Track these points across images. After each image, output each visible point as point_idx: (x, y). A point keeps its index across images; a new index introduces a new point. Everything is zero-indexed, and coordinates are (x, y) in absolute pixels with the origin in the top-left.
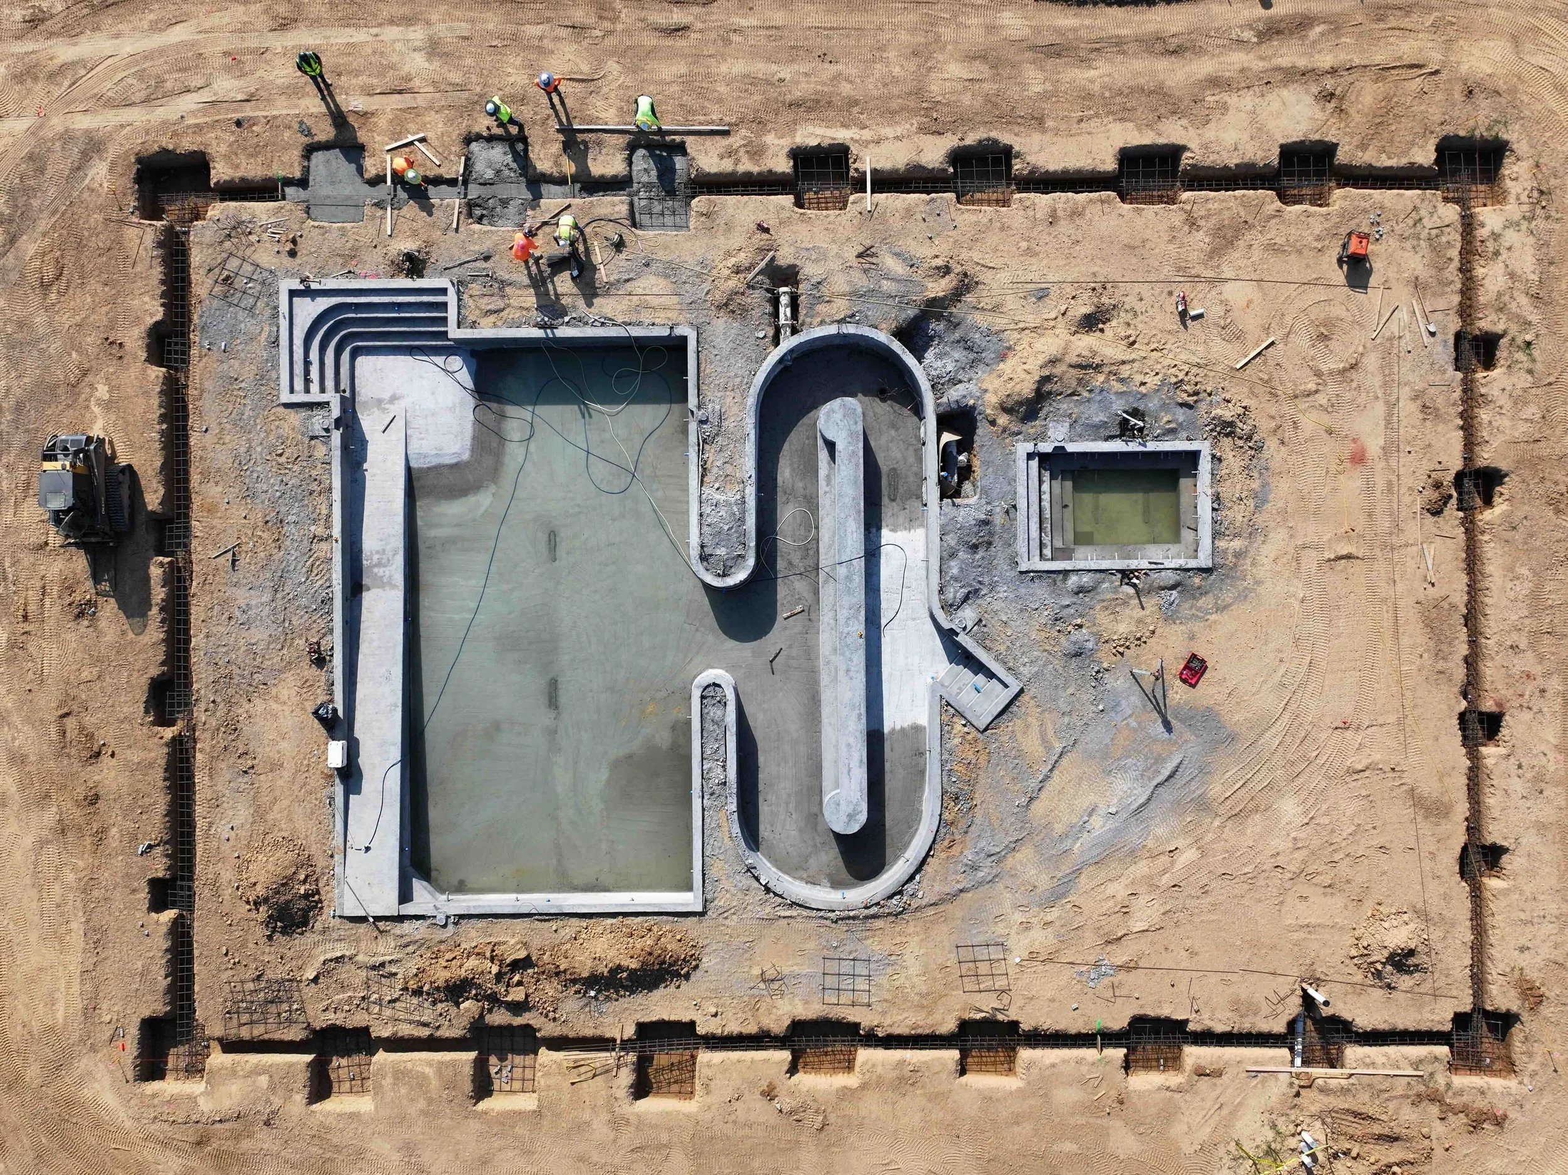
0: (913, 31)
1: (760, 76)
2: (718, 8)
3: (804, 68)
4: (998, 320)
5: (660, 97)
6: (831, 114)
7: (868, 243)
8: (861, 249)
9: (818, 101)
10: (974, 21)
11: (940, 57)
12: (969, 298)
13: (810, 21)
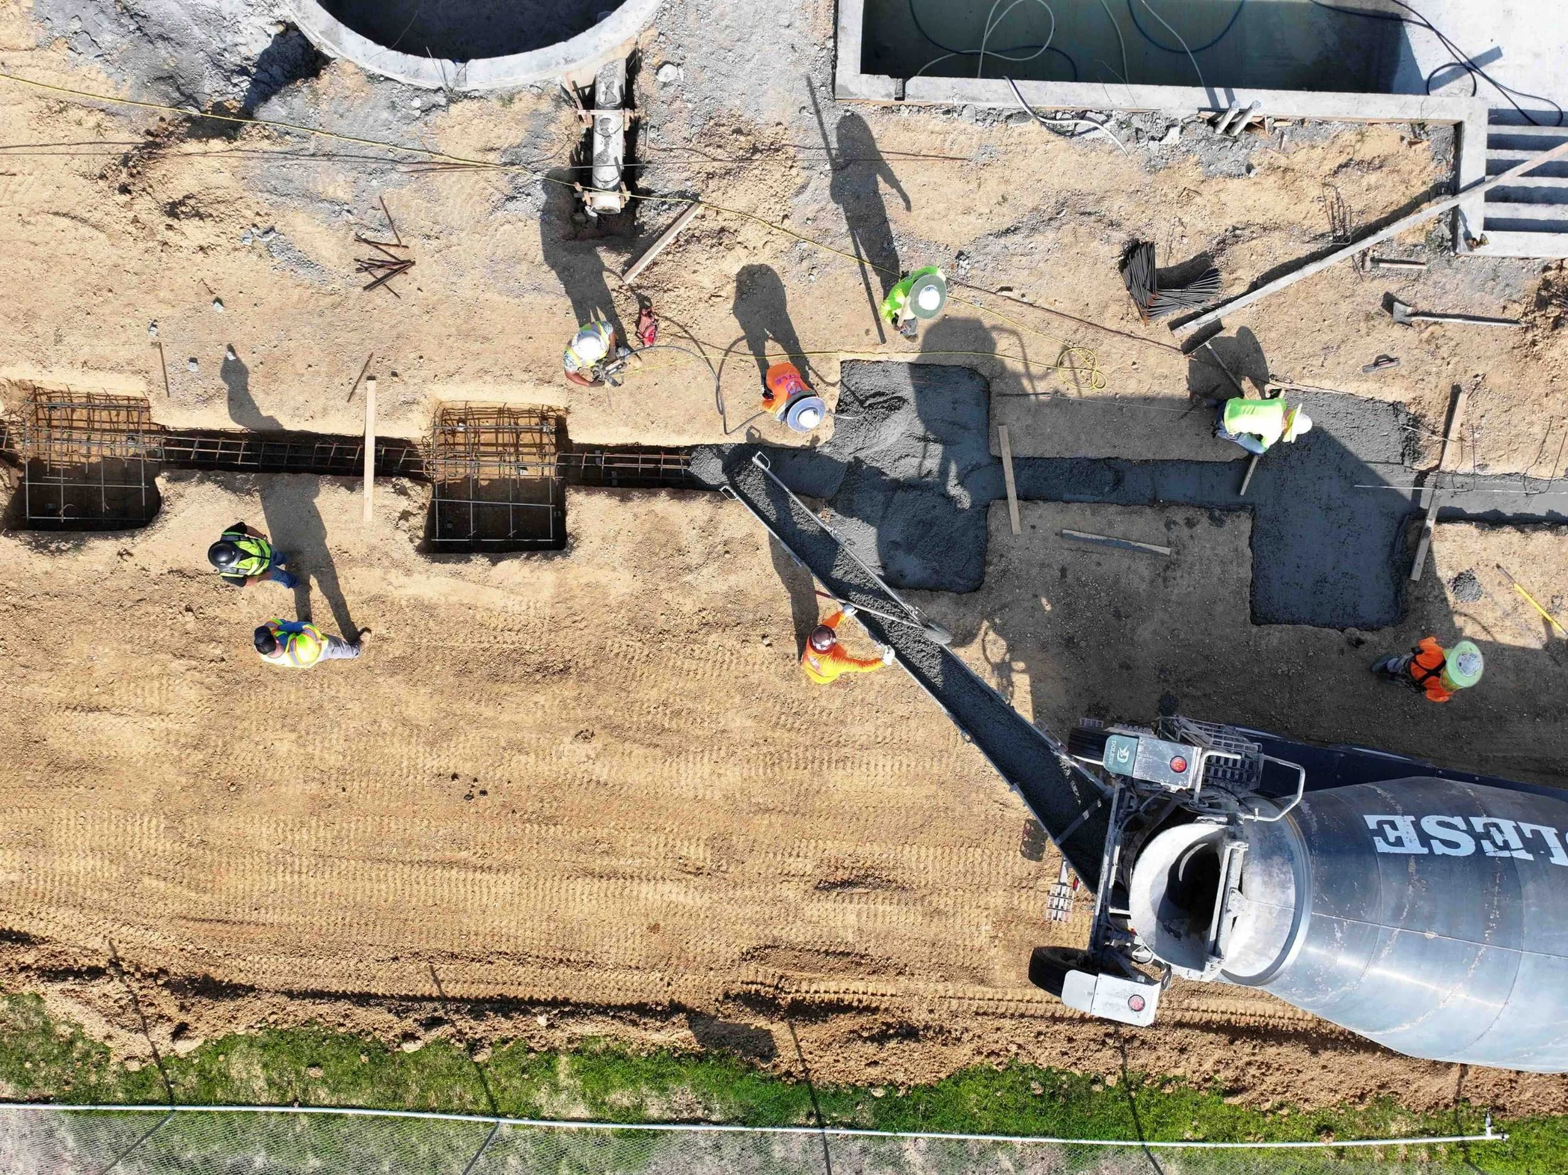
0: (241, 848)
1: (639, 751)
2: (738, 935)
3: (524, 766)
4: (50, 77)
5: (902, 710)
6: (463, 643)
7: (380, 296)
8: (397, 282)
9: (495, 678)
10: (79, 865)
11: (170, 773)
12: (124, 138)
13: (505, 885)
